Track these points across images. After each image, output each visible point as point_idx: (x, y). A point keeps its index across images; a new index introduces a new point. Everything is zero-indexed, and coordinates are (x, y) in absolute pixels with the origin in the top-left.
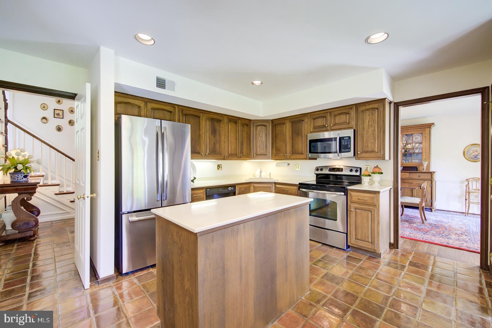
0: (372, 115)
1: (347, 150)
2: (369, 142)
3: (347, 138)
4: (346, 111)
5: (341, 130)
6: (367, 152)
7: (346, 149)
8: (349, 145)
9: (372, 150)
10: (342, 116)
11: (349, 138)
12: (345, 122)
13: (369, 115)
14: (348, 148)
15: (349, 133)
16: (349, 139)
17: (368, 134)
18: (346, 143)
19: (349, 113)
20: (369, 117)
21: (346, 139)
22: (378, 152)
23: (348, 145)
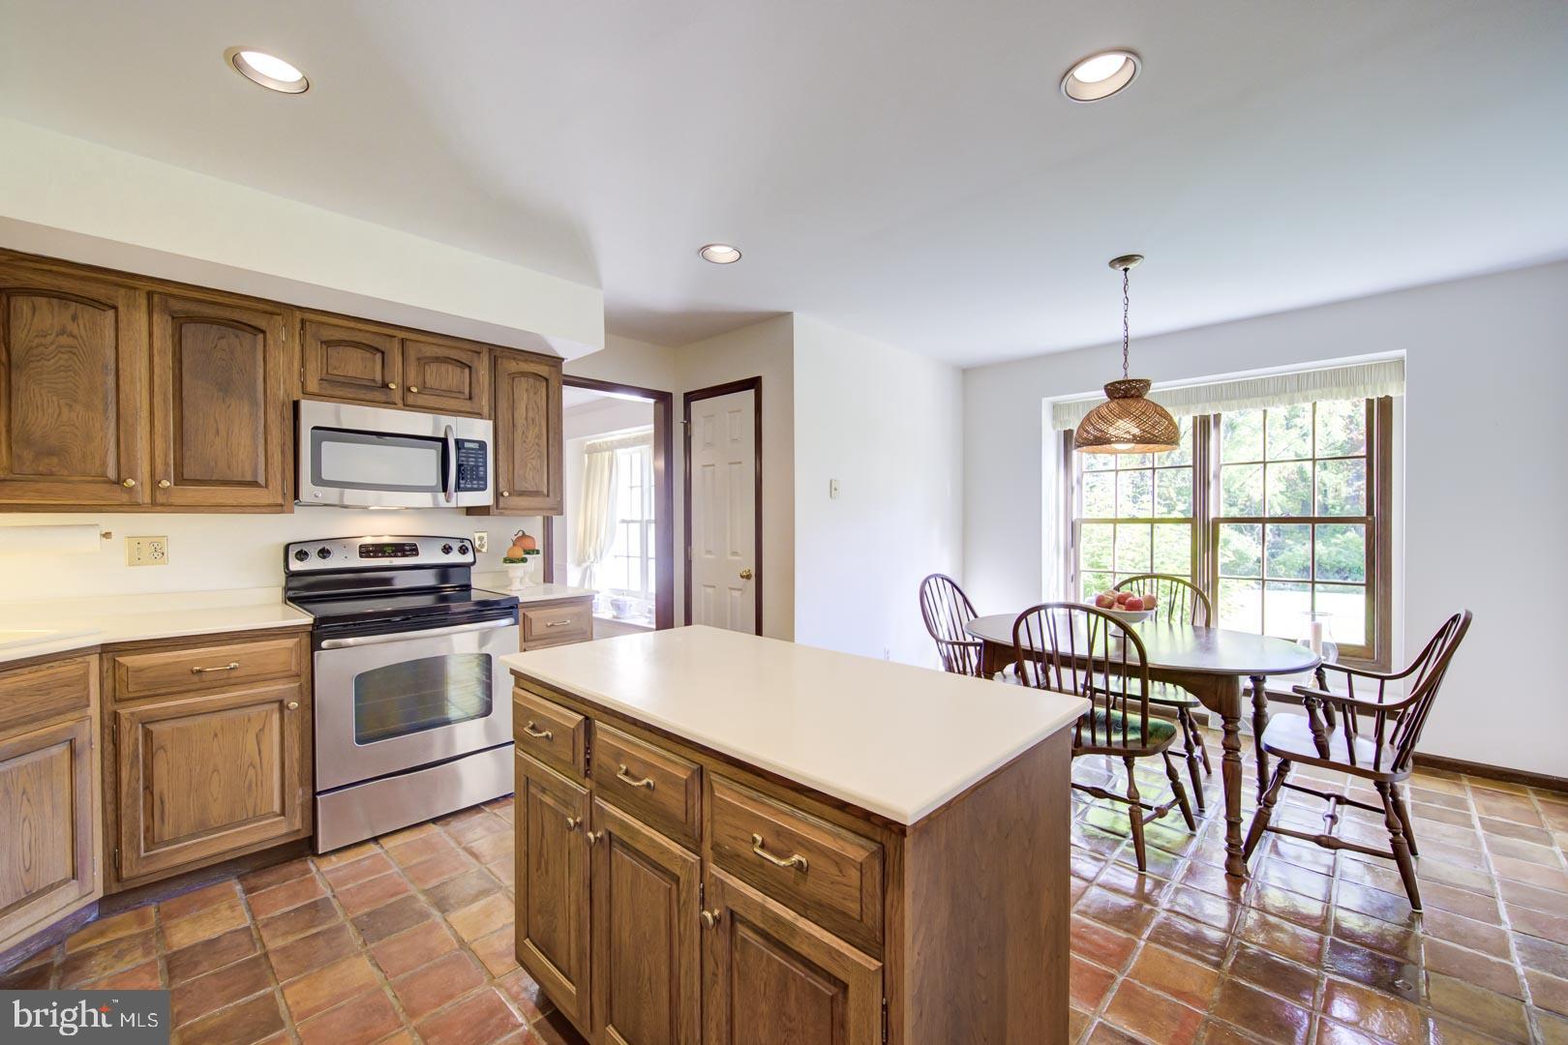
0: (535, 393)
1: (475, 482)
2: (529, 465)
3: (475, 446)
4: (464, 357)
5: (456, 416)
6: (522, 494)
7: (472, 479)
8: (481, 469)
9: (535, 489)
10: (450, 367)
11: (482, 445)
12: (460, 392)
13: (527, 390)
14: (479, 478)
15: (479, 430)
16: (479, 449)
17: (525, 442)
18: (473, 459)
19: (470, 367)
20: (528, 398)
21: (473, 449)
22: (548, 495)
23: (478, 467)
